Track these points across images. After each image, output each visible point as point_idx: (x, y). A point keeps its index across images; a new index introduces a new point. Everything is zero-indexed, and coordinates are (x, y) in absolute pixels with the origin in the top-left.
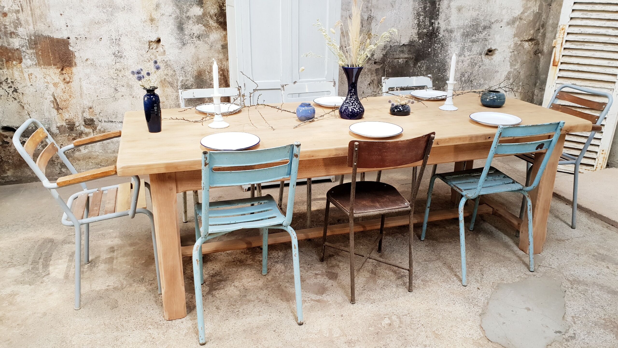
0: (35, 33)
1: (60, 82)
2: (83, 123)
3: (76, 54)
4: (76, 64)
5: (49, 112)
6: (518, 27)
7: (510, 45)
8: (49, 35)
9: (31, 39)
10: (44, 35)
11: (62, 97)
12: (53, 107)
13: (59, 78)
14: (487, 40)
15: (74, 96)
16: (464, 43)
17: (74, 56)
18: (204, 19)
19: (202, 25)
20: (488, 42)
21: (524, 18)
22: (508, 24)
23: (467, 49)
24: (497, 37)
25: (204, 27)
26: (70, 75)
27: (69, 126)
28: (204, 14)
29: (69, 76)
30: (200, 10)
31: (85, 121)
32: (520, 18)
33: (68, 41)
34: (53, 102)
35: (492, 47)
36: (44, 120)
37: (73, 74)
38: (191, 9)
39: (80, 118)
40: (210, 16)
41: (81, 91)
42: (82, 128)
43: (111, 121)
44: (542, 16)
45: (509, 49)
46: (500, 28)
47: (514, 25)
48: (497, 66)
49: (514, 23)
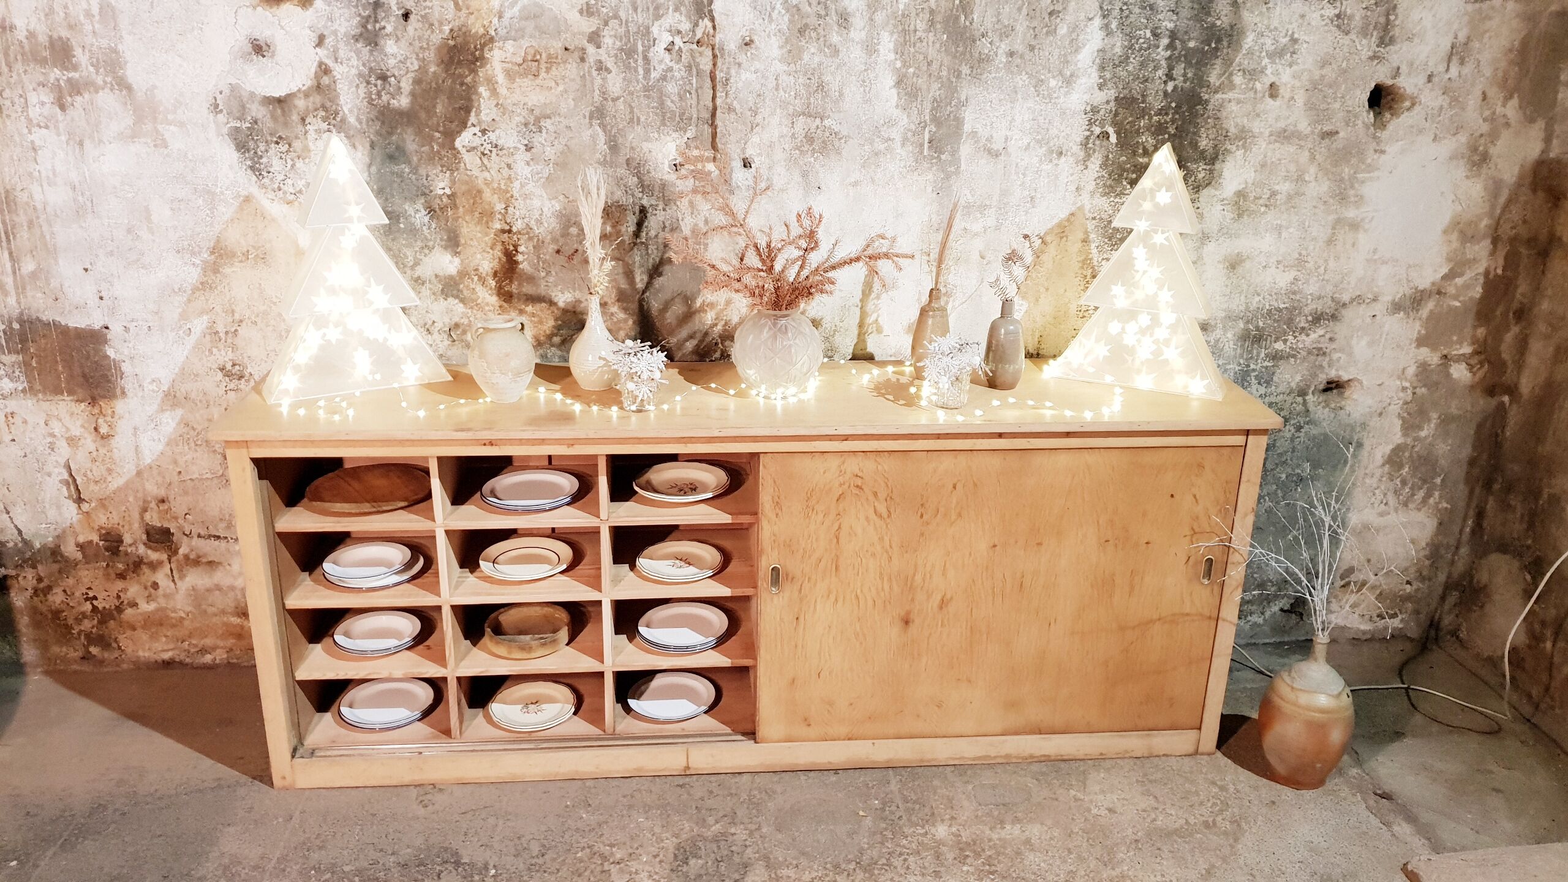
0: (21, 314)
1: (86, 435)
2: (144, 537)
3: (126, 367)
4: (123, 393)
5: (59, 507)
6: (1429, 318)
7: (1404, 369)
8: (58, 319)
9: (11, 328)
10: (44, 319)
11: (89, 472)
12: (66, 495)
13: (82, 426)
14: (1324, 354)
15: (118, 470)
16: (1247, 359)
17: (118, 373)
18: (461, 286)
19: (457, 301)
20: (1327, 359)
21: (1454, 292)
22: (1397, 307)
23: (1256, 377)
24: (1361, 347)
25: (461, 305)
26: (109, 419)
27: (107, 544)
28: (463, 274)
29: (105, 421)
30: (450, 262)
31: (148, 534)
32: (1439, 293)
33: (106, 335)
34: (67, 484)
35: (1341, 373)
36: (44, 526)
37: (117, 417)
38: (426, 260)
39: (136, 525)
40: (480, 278)
41: (138, 458)
42: (142, 550)
43: (215, 536)
44: (1516, 287)
45: (1398, 383)
46: (1369, 320)
47: (1418, 311)
48: (1358, 429)
49: (1419, 304)
